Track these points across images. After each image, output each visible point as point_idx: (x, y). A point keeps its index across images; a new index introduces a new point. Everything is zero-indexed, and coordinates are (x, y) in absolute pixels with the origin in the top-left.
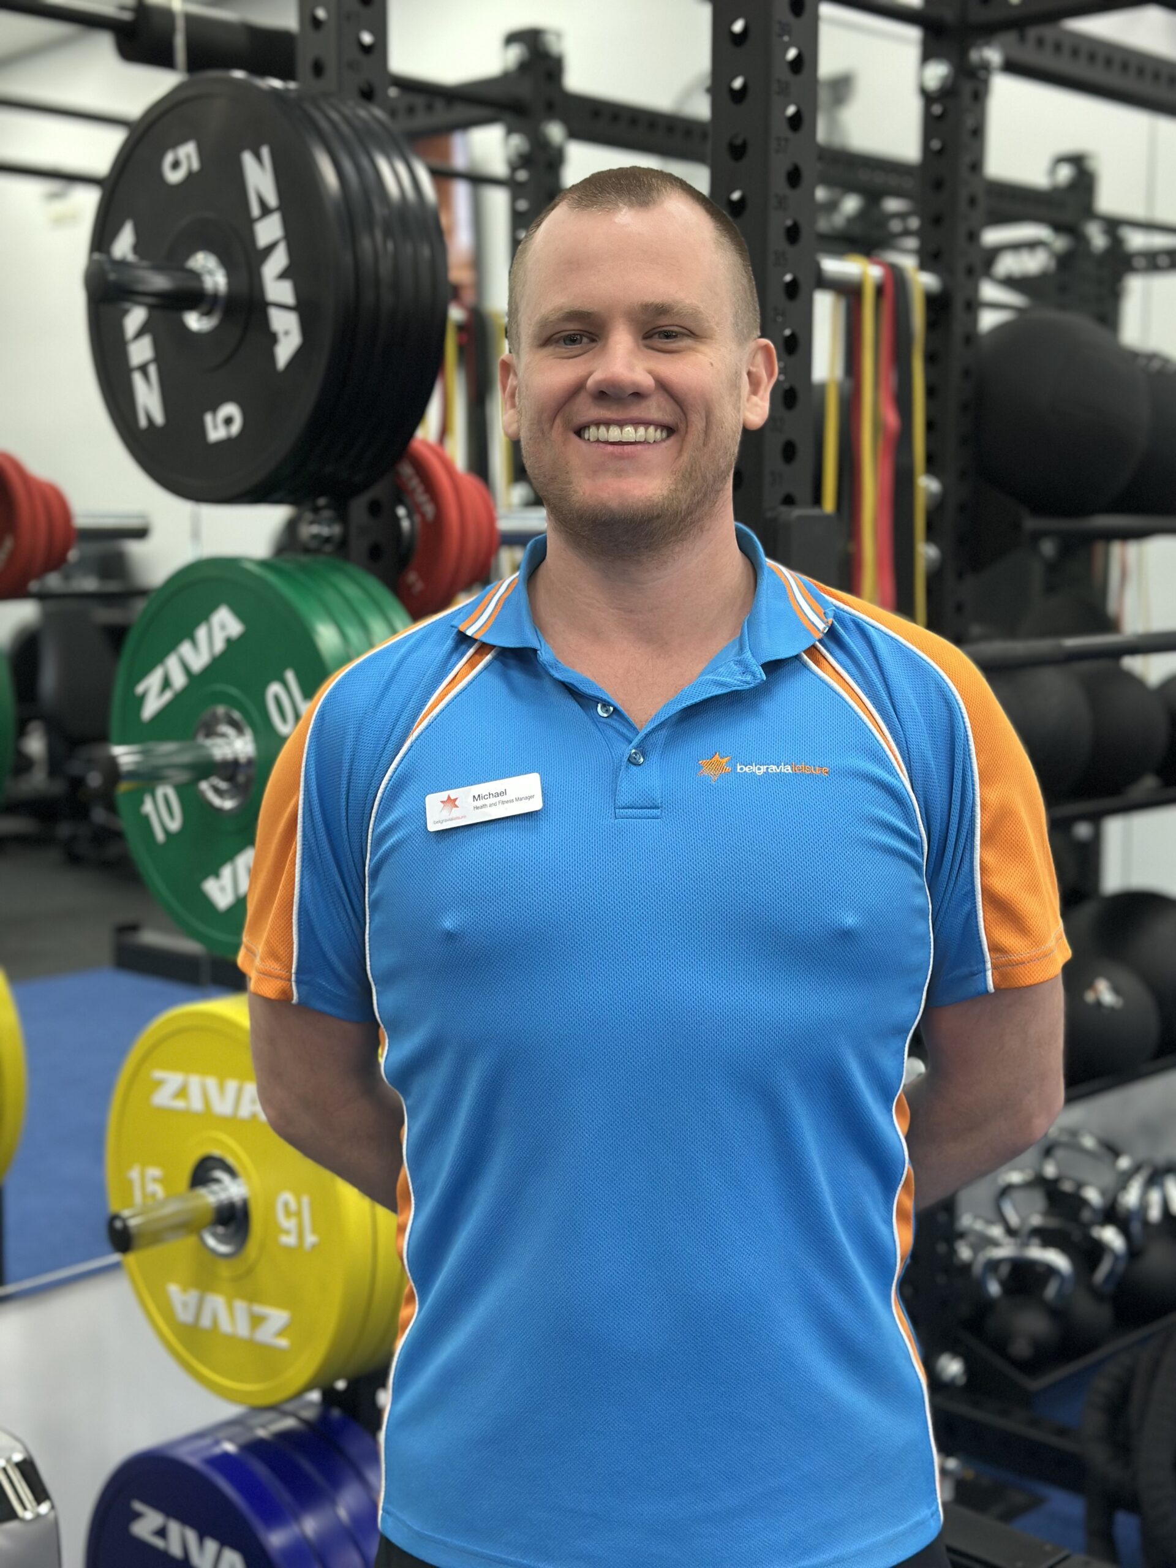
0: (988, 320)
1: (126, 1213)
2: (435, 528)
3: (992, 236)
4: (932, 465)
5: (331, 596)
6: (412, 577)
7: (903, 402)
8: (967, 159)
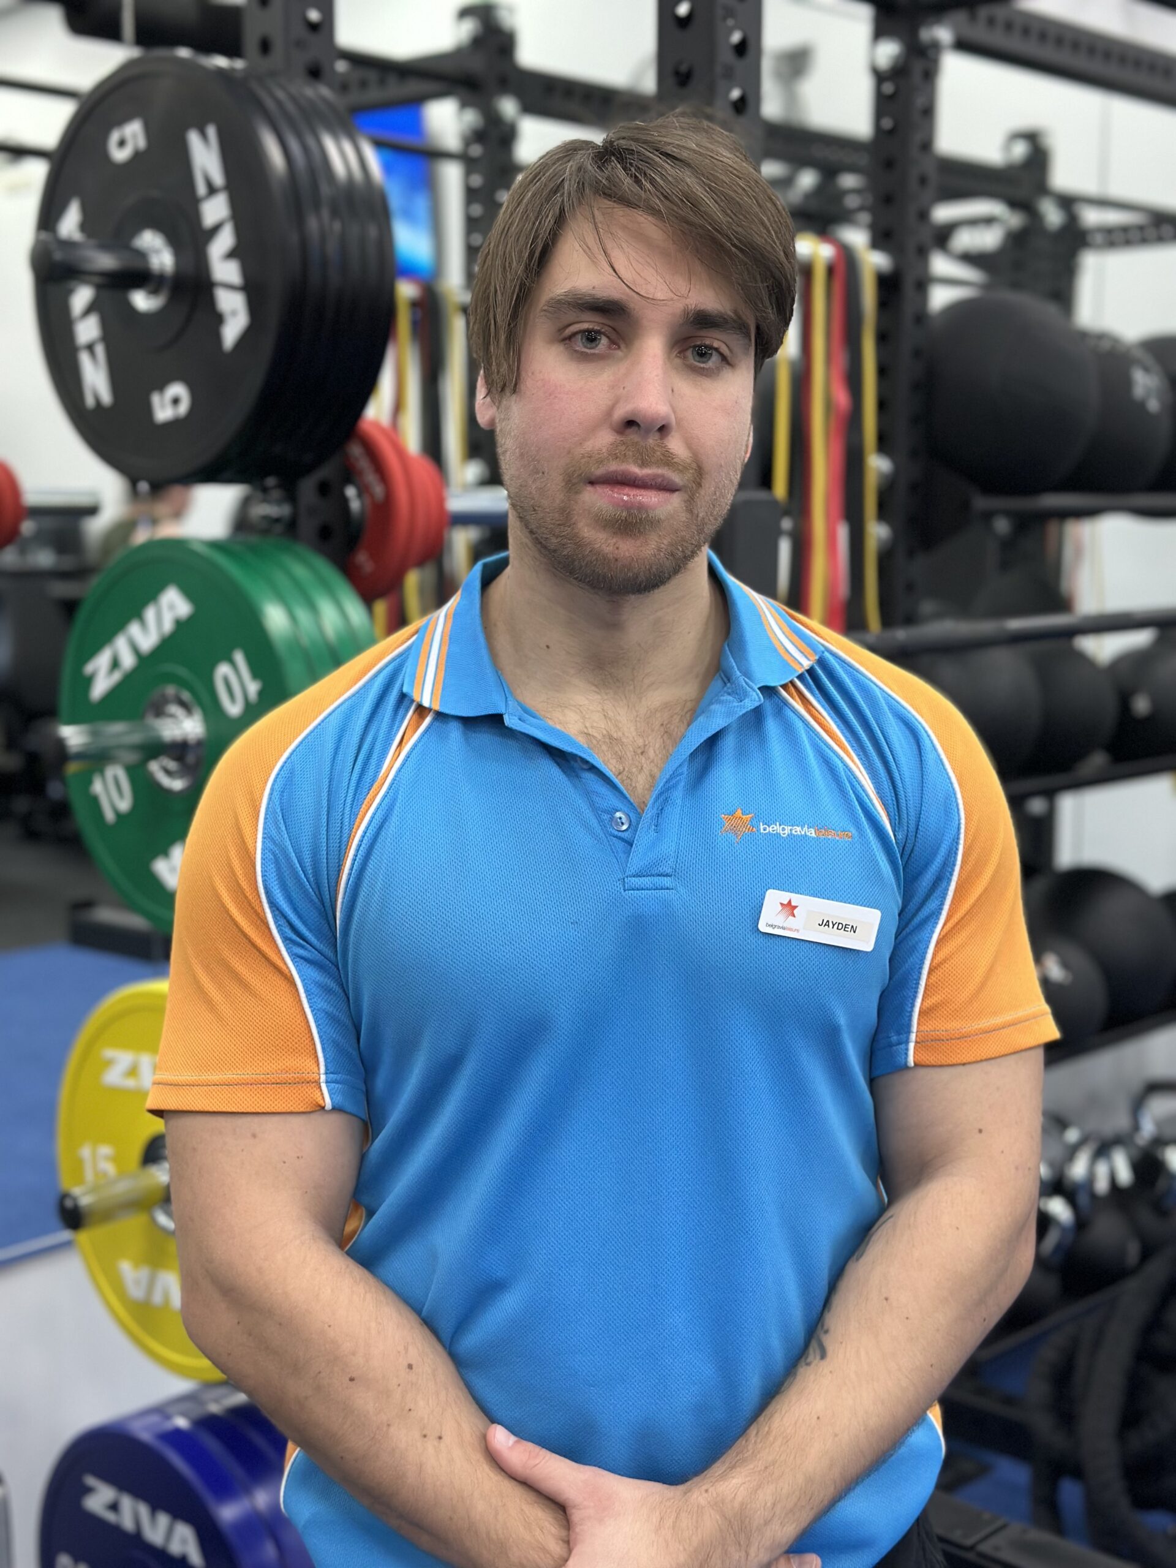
0: (940, 298)
1: (76, 1191)
2: (384, 509)
3: (944, 213)
4: (884, 445)
5: (280, 578)
6: (363, 559)
7: (853, 381)
8: (918, 138)
